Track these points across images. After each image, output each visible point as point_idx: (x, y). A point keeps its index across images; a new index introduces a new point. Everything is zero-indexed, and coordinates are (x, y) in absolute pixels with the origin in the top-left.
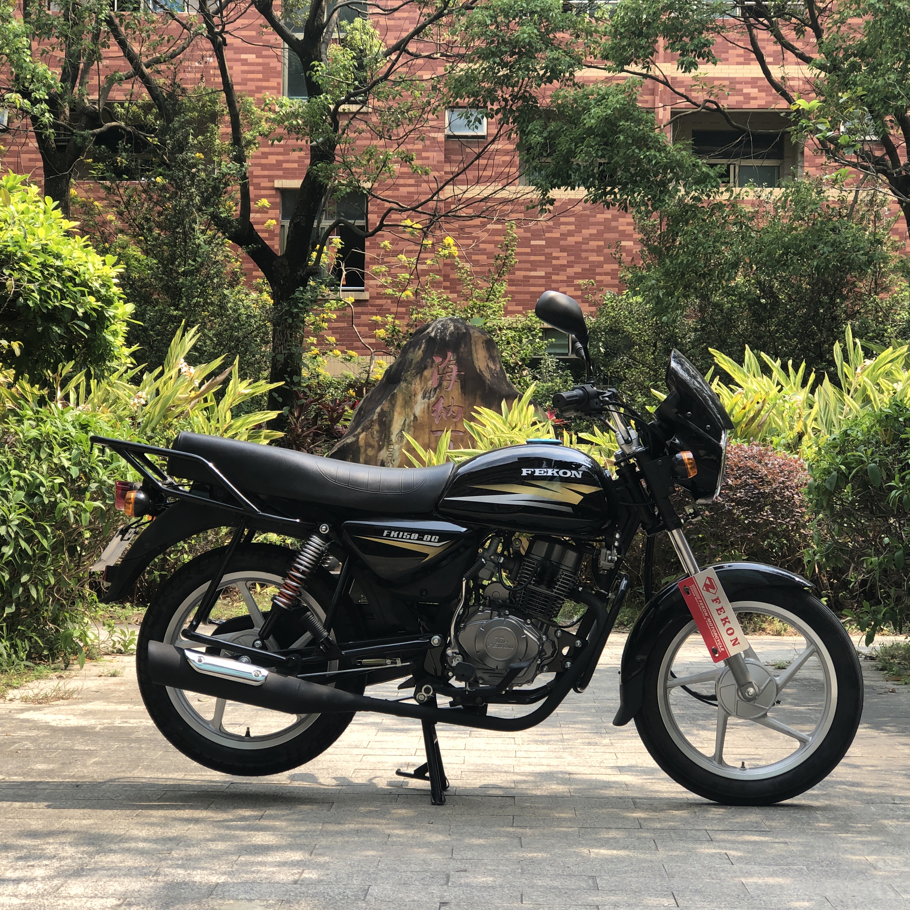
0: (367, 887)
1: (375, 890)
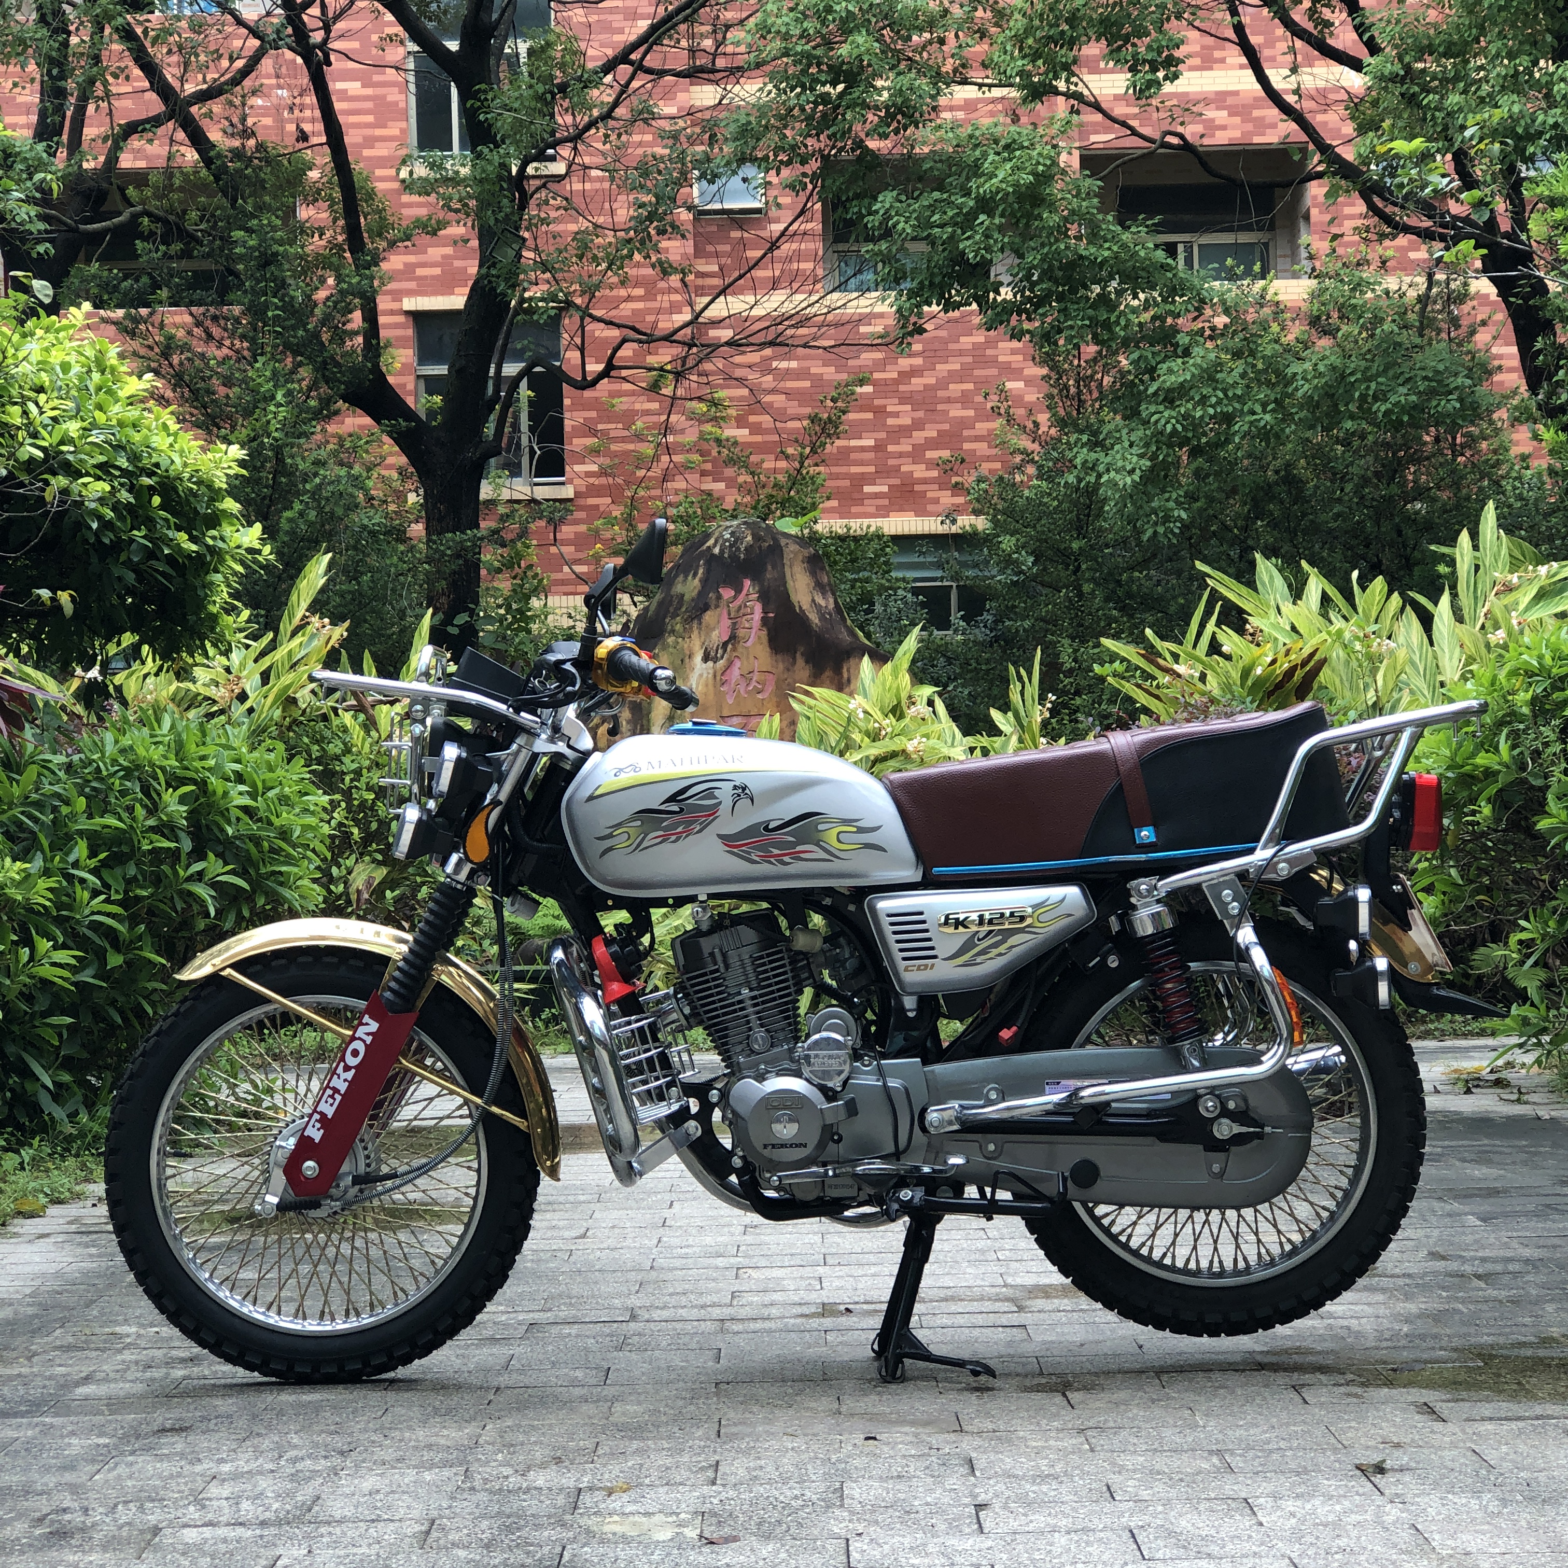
0: (838, 1485)
1: (854, 1490)
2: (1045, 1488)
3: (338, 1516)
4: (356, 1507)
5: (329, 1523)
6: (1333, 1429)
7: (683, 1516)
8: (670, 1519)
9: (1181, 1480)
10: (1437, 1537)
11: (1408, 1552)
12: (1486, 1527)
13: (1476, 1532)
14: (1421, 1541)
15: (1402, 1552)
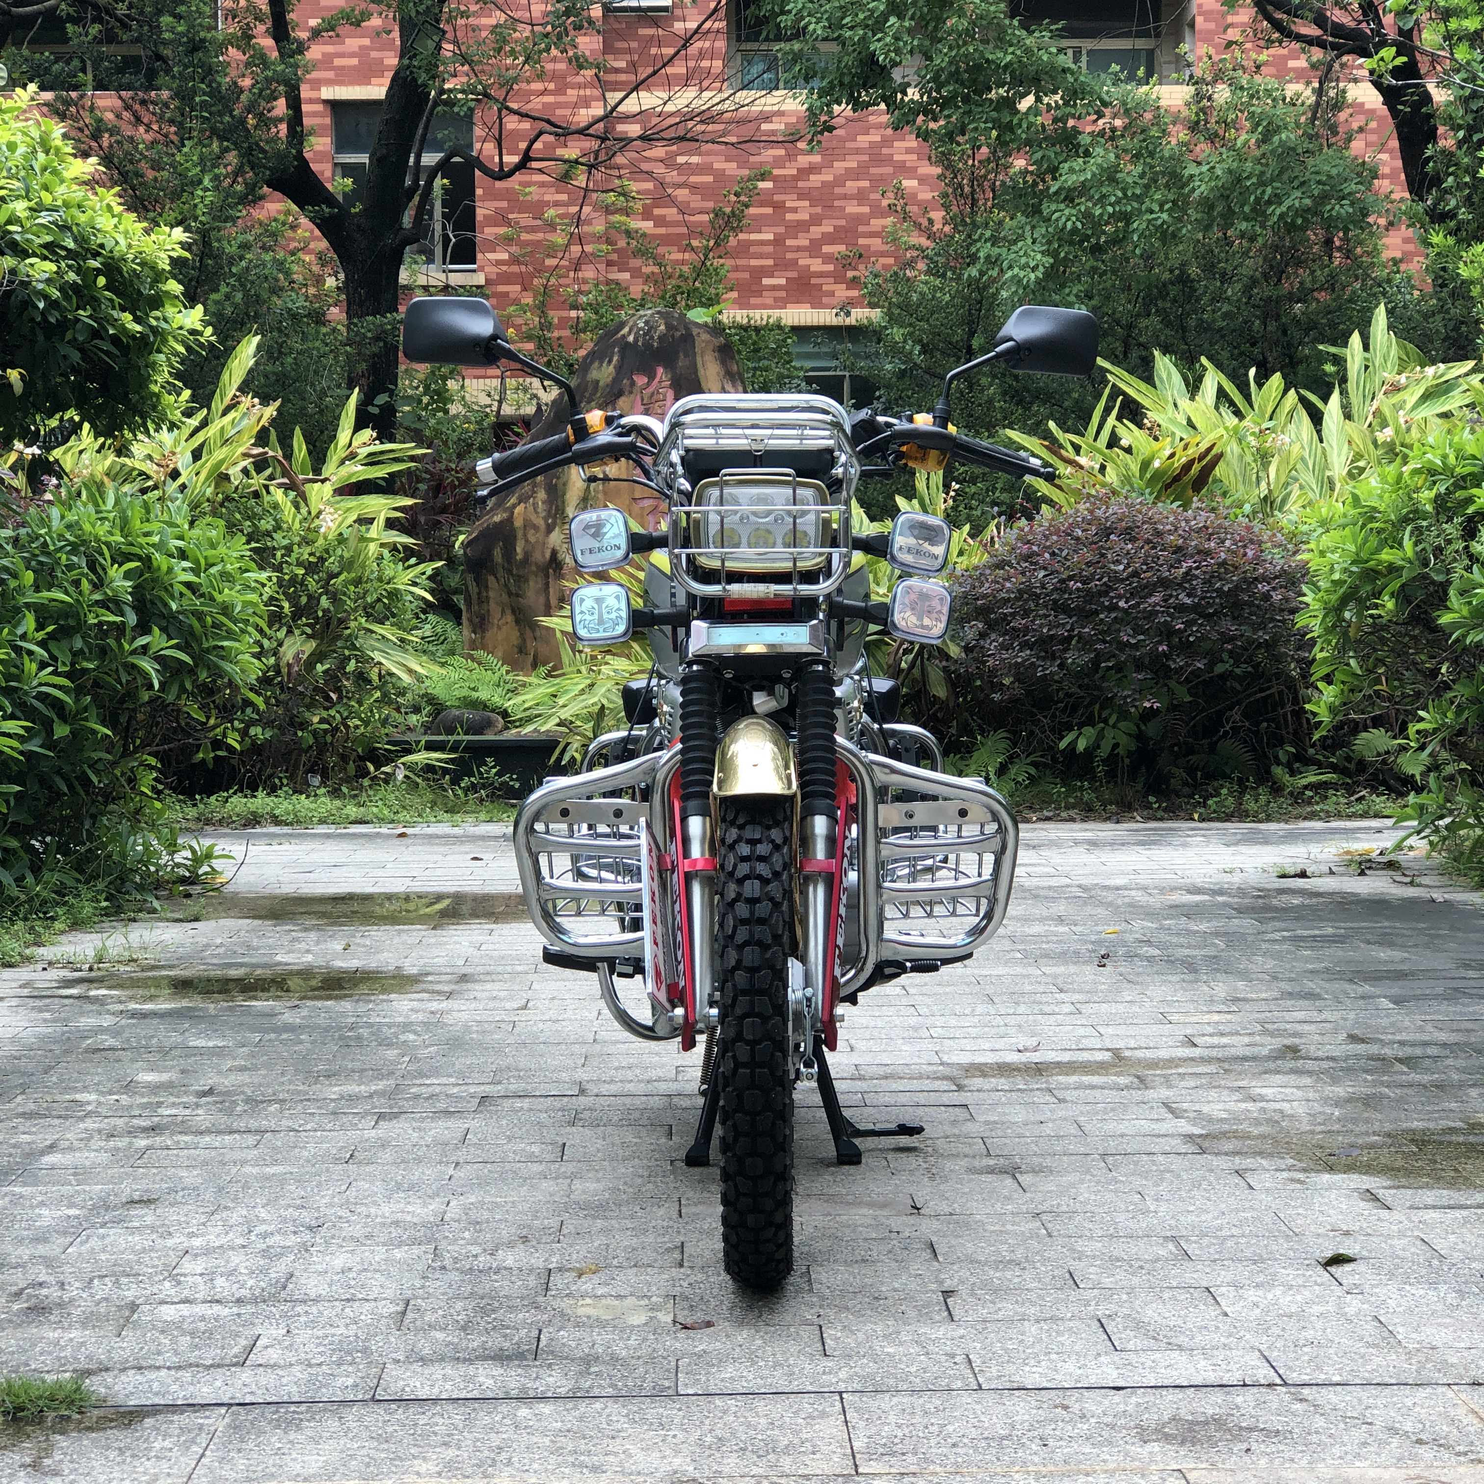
0: (804, 1269)
1: (820, 1274)
2: (1008, 1274)
3: (313, 1295)
4: (330, 1286)
5: (304, 1302)
6: (1282, 1216)
7: (654, 1299)
8: (642, 1303)
9: (1141, 1267)
10: (1401, 1330)
11: (1376, 1346)
12: (1448, 1320)
13: (1439, 1325)
14: (1386, 1334)
15: (1369, 1345)
